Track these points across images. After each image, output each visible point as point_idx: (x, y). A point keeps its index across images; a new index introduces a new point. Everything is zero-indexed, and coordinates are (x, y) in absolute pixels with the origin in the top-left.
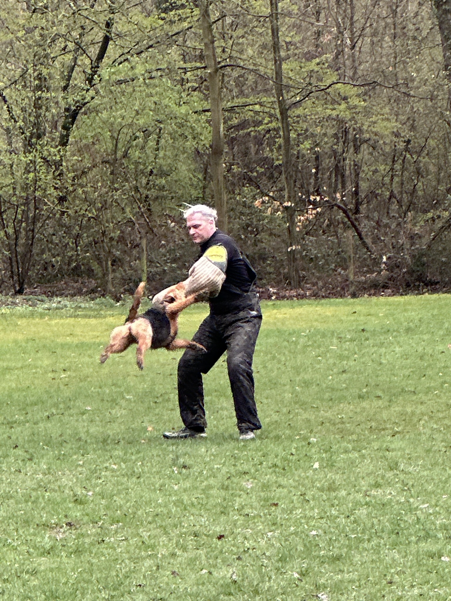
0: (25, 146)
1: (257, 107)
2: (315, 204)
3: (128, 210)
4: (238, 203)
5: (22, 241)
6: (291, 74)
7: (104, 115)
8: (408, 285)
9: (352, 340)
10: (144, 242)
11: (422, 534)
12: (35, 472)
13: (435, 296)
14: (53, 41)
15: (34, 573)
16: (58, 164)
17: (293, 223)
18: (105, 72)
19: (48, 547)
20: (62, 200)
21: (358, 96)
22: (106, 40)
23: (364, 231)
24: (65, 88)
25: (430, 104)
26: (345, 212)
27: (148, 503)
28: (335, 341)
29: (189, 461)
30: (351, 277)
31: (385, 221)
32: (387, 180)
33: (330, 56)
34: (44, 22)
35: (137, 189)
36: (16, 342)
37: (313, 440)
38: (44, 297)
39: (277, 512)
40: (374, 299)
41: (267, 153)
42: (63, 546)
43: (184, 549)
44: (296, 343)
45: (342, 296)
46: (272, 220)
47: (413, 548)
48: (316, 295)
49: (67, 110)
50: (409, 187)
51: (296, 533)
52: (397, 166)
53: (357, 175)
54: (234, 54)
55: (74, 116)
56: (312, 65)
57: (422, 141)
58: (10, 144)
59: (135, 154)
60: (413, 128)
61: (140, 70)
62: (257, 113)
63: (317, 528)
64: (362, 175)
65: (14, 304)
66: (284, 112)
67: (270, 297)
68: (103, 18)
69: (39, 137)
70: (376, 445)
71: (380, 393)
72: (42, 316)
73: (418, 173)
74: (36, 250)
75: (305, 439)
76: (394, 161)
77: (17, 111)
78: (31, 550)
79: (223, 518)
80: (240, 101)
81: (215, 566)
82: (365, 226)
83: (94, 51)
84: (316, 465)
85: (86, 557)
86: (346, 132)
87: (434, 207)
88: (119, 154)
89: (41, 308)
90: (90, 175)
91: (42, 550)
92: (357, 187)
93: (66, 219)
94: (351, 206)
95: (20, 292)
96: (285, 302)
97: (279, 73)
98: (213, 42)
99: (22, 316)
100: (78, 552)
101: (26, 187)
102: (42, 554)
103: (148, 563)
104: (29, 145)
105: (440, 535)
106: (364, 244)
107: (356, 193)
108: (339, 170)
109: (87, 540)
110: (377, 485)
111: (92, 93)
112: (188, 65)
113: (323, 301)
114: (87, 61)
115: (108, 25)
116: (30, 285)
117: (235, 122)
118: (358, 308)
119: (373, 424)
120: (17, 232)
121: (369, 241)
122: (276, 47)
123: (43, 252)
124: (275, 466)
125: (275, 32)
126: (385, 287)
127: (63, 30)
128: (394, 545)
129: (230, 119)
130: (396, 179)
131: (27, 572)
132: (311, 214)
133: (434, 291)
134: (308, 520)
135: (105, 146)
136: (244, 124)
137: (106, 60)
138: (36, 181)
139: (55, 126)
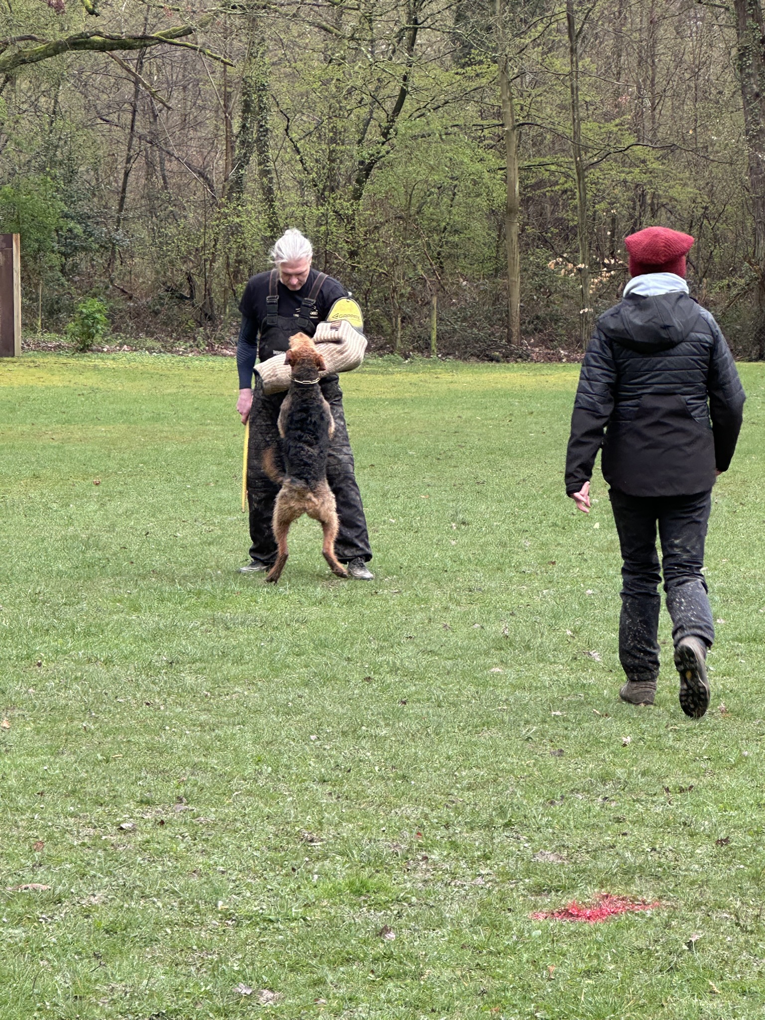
0: (318, 198)
1: (553, 168)
2: (609, 268)
3: (419, 267)
4: (531, 263)
6: (590, 135)
7: (400, 170)
10: (434, 300)
14: (349, 92)
15: (304, 622)
16: (350, 219)
17: (585, 285)
18: (401, 124)
19: (319, 597)
20: (353, 254)
21: (657, 159)
22: (403, 93)
24: (360, 142)
25: (729, 168)
27: (425, 557)
29: (469, 518)
33: (628, 117)
34: (341, 76)
35: (429, 245)
39: (554, 570)
41: (562, 214)
42: (336, 596)
43: (458, 604)
46: (565, 282)
49: (362, 163)
50: (704, 253)
51: (571, 592)
54: (533, 112)
55: (369, 169)
56: (611, 126)
57: (720, 207)
58: (302, 196)
59: (428, 210)
60: (711, 194)
61: (436, 125)
62: (552, 173)
63: (592, 587)
66: (581, 172)
67: (560, 359)
68: (402, 70)
69: (332, 190)
73: (716, 239)
77: (310, 164)
78: (303, 599)
79: (499, 574)
80: (538, 160)
83: (389, 105)
84: (597, 526)
85: (357, 608)
86: (643, 195)
87: (730, 274)
88: (413, 210)
90: (383, 231)
91: (314, 600)
93: (355, 275)
97: (577, 133)
98: (511, 99)
103: (420, 615)
104: (321, 199)
111: (387, 147)
112: (485, 122)
114: (383, 115)
115: (405, 78)
117: (532, 181)
122: (574, 106)
124: (555, 525)
125: (574, 90)
127: (359, 83)
129: (527, 178)
131: (297, 621)
132: (605, 276)
134: (585, 578)
135: (400, 201)
136: (540, 184)
137: (402, 114)
138: (327, 234)
139: (349, 180)
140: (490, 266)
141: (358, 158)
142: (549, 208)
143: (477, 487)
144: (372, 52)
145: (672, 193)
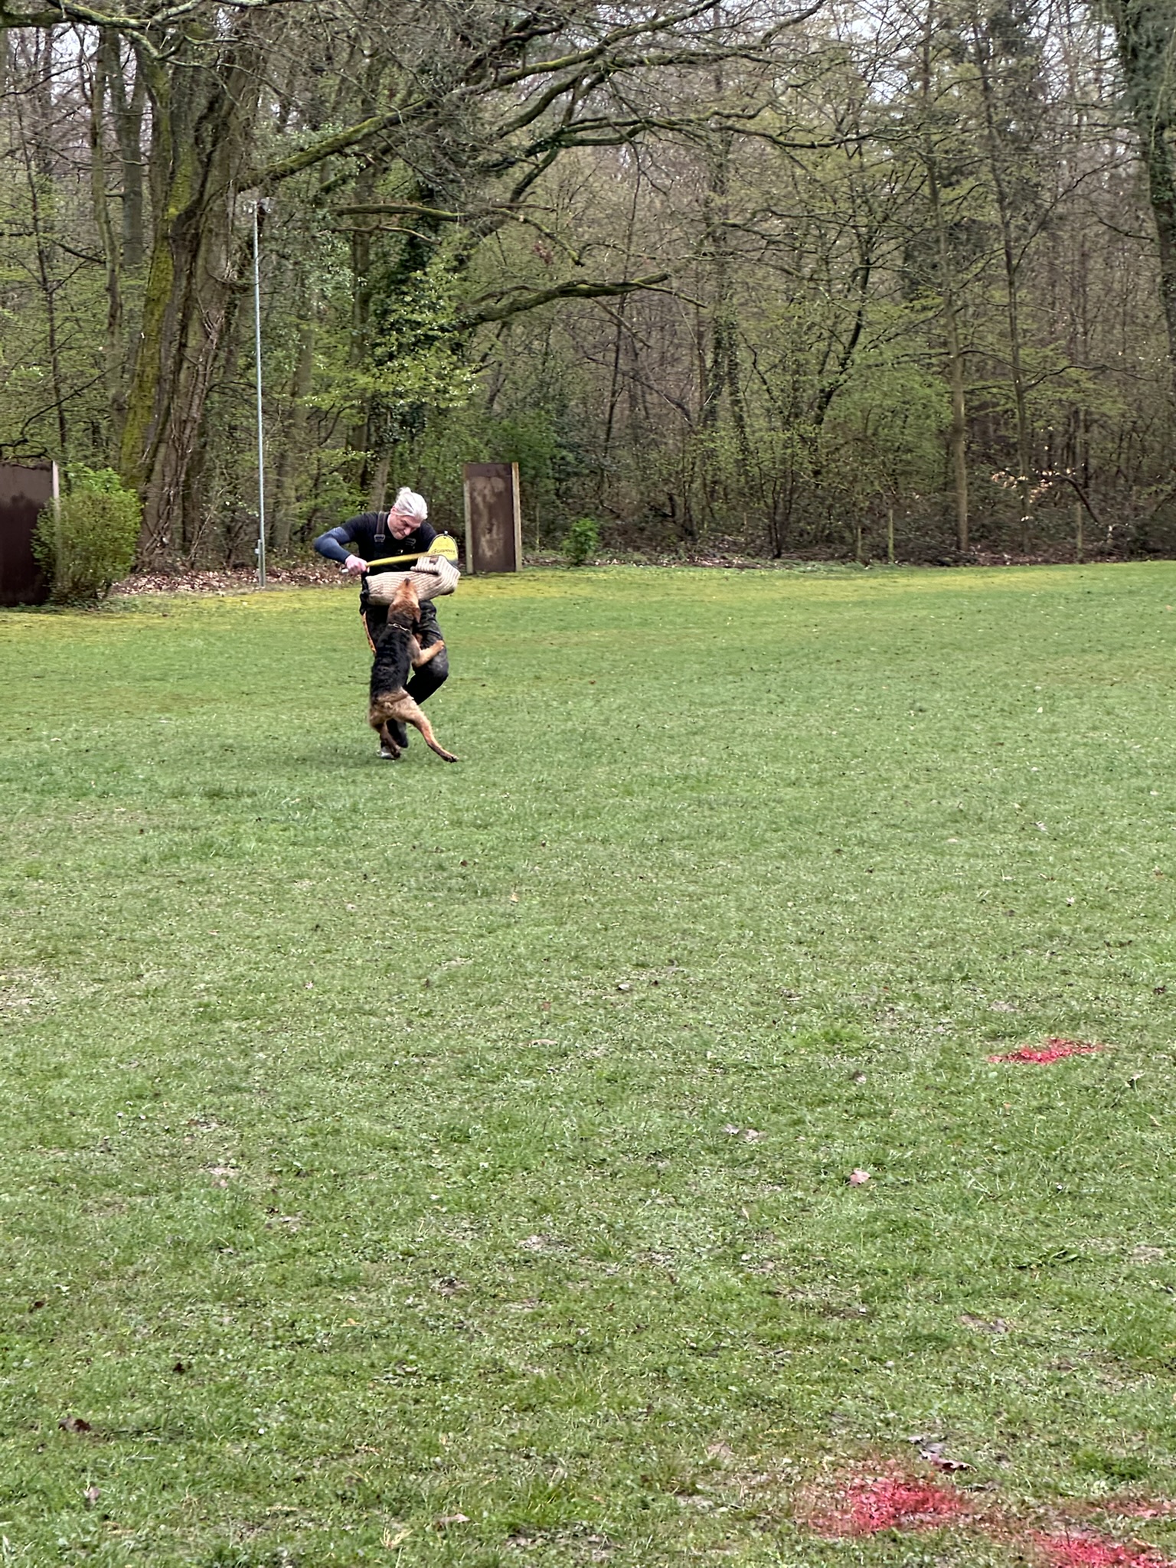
0: (784, 424)
1: (995, 390)
2: (1047, 479)
3: (876, 483)
4: (977, 477)
5: (780, 511)
6: (1028, 359)
7: (856, 396)
8: (1132, 552)
9: (1079, 601)
10: (891, 513)
11: (1134, 771)
12: (786, 714)
13: (1156, 563)
14: (809, 328)
16: (813, 441)
17: (1026, 495)
18: (857, 356)
20: (816, 473)
21: (1089, 379)
22: (858, 327)
23: (1092, 504)
24: (820, 372)
25: (1155, 385)
26: (1075, 486)
27: (887, 741)
28: (1063, 601)
29: (925, 706)
30: (1080, 545)
31: (1112, 494)
32: (1114, 456)
33: (1063, 342)
34: (801, 313)
35: (884, 463)
36: (773, 600)
37: (1038, 688)
38: (799, 561)
39: (1002, 750)
40: (1100, 565)
41: (1003, 432)
43: (917, 782)
44: (1027, 603)
45: (1071, 562)
46: (1007, 492)
47: (1125, 783)
48: (1046, 562)
49: (822, 391)
50: (1135, 463)
51: (1019, 769)
52: (1125, 444)
53: (1087, 452)
54: (976, 341)
55: (829, 395)
56: (1048, 351)
57: (1148, 422)
58: (770, 422)
59: (883, 432)
60: (1140, 409)
61: (888, 355)
62: (994, 395)
63: (1036, 765)
64: (1091, 452)
65: (773, 567)
66: (1020, 394)
67: (1004, 563)
68: (856, 306)
69: (797, 416)
70: (1094, 694)
71: (1101, 648)
72: (797, 578)
73: (1144, 450)
74: (792, 519)
75: (1031, 687)
76: (1121, 440)
77: (776, 393)
79: (953, 755)
80: (980, 384)
81: (943, 797)
82: (1094, 500)
83: (846, 338)
84: (1040, 710)
86: (1077, 412)
87: (1159, 481)
88: (870, 432)
89: (796, 571)
90: (842, 452)
92: (1086, 463)
93: (819, 492)
94: (1081, 481)
95: (778, 556)
96: (1019, 567)
97: (1015, 358)
98: (956, 329)
99: (781, 578)
100: (820, 783)
101: (783, 462)
102: (789, 785)
103: (883, 793)
104: (787, 423)
105: (1150, 772)
106: (1092, 515)
107: (1086, 468)
108: (1069, 447)
109: (830, 774)
110: (1095, 728)
111: (844, 376)
112: (932, 351)
113: (1053, 567)
114: (841, 348)
115: (859, 314)
116: (787, 549)
117: (976, 403)
118: (1085, 573)
119: (1094, 675)
120: (775, 503)
121: (1096, 512)
122: (1013, 333)
123: (799, 521)
124: (1002, 710)
125: (1013, 319)
126: (1110, 554)
127: (818, 319)
128: (1108, 781)
129: (971, 400)
130: (1123, 456)
132: (1044, 486)
133: (1156, 558)
134: (1030, 757)
135: (857, 425)
136: (983, 406)
137: (858, 347)
138: (793, 456)
139: (811, 407)
140: (941, 480)
141: (819, 387)
142: (992, 428)
143: (934, 678)
144: (829, 291)
145: (1104, 409)
